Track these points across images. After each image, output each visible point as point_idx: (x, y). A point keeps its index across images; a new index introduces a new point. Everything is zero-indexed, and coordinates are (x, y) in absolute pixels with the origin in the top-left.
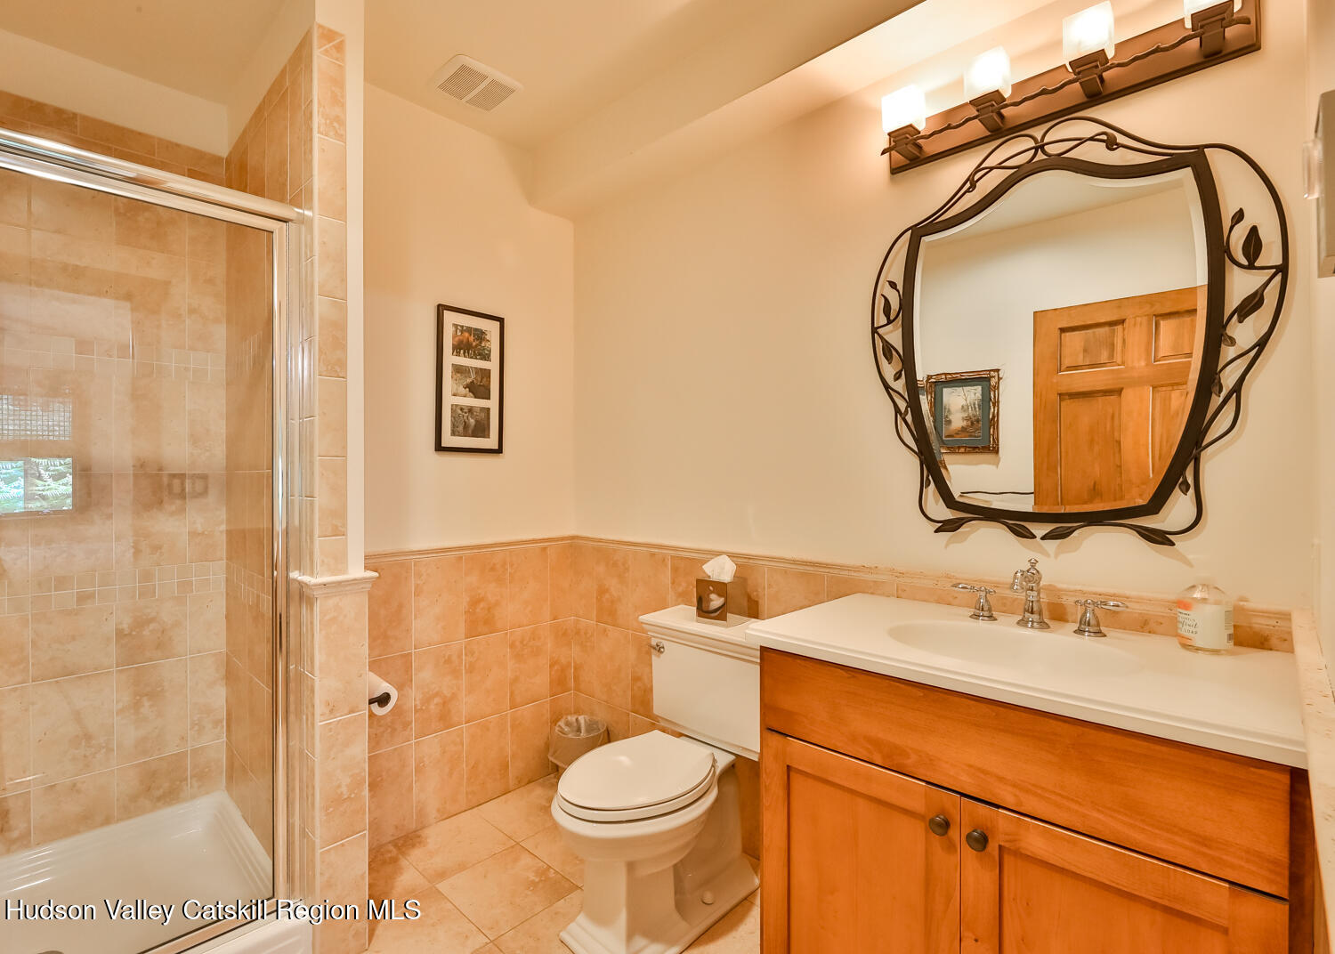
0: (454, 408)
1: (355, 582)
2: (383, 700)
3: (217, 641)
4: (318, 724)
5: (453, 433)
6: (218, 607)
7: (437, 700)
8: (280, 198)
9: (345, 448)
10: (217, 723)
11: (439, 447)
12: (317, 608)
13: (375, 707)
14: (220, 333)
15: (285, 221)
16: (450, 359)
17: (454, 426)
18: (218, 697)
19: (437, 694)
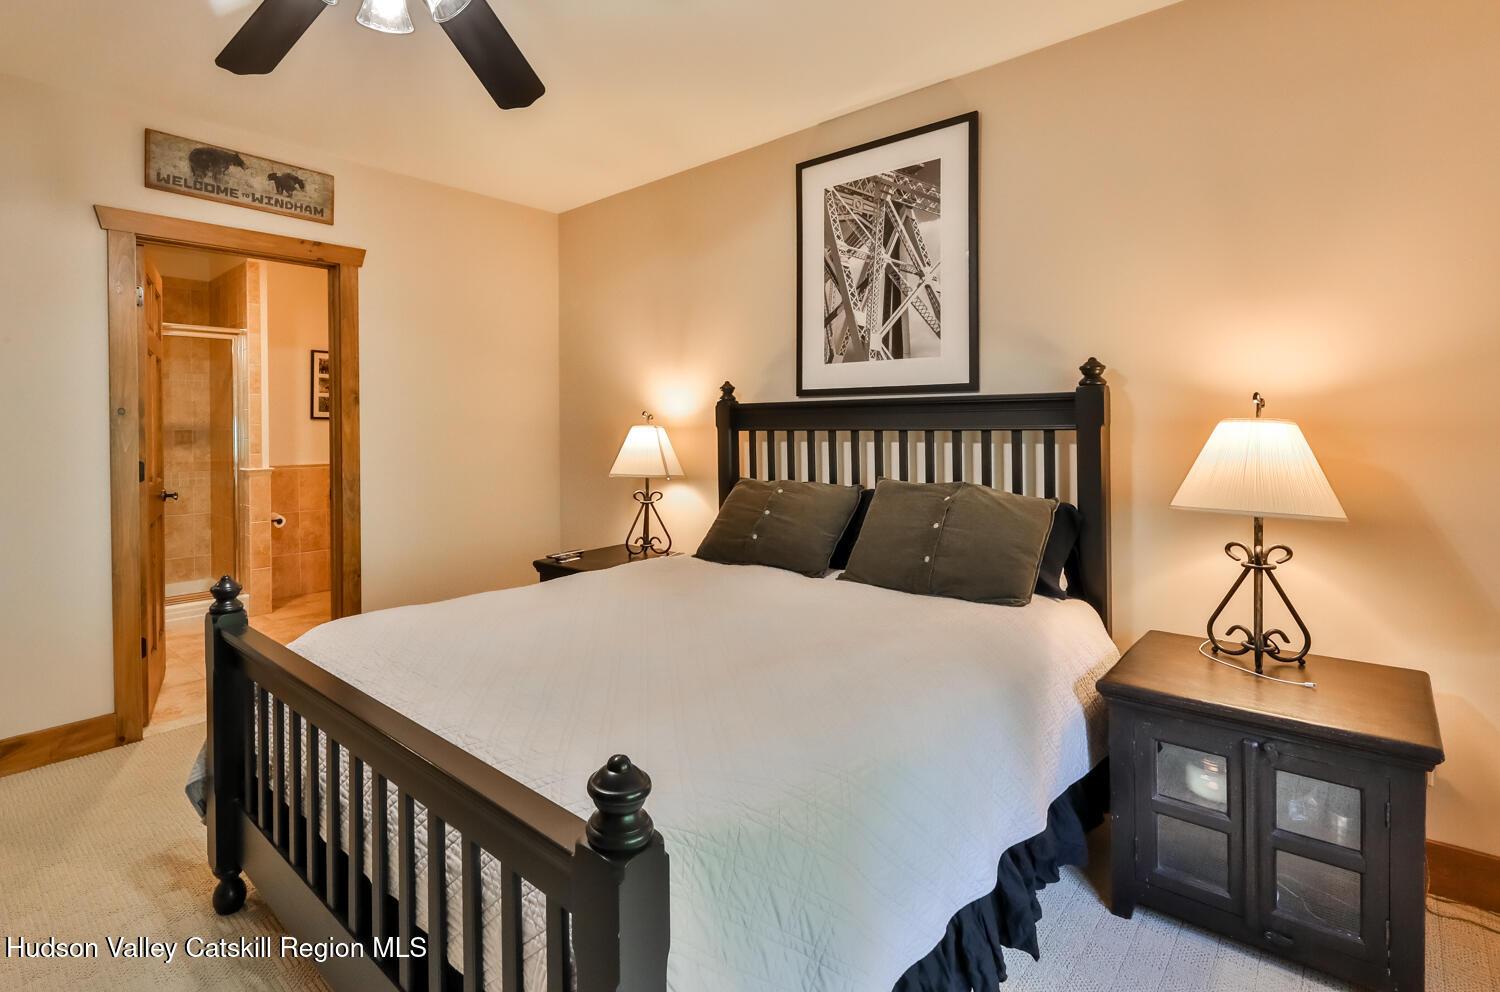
0: (320, 398)
1: (265, 471)
2: (280, 522)
3: (207, 508)
4: (251, 523)
5: (320, 410)
6: (206, 493)
7: (311, 536)
8: (234, 327)
9: (260, 420)
10: (207, 546)
11: (312, 417)
12: (250, 479)
13: (275, 524)
14: (207, 364)
15: (236, 334)
16: (318, 375)
17: (320, 407)
18: (208, 534)
19: (312, 533)
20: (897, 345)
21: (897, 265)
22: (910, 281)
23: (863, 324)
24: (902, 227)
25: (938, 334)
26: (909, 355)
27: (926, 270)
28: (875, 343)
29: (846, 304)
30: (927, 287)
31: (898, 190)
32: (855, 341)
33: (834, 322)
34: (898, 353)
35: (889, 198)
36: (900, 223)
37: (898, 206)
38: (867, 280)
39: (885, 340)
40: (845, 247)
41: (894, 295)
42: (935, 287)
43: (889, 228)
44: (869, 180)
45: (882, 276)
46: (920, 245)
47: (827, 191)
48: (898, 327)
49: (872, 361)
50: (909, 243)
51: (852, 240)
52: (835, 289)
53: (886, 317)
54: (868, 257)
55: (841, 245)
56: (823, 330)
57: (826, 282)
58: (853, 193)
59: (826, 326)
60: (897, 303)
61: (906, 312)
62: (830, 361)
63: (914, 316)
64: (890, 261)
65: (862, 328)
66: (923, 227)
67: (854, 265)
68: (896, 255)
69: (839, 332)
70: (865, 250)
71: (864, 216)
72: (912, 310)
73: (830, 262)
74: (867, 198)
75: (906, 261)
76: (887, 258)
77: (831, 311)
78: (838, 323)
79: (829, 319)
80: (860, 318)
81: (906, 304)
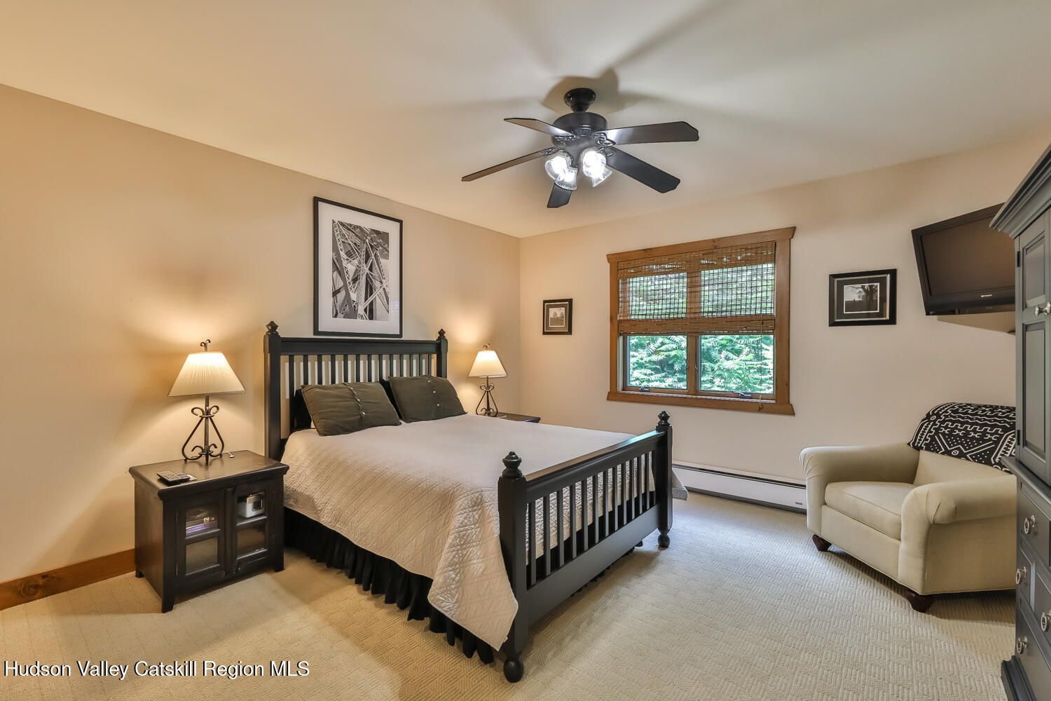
20: (371, 313)
21: (372, 275)
22: (377, 284)
23: (355, 300)
24: (373, 257)
25: (388, 311)
26: (376, 320)
27: (383, 281)
28: (361, 311)
29: (345, 286)
30: (384, 289)
31: (372, 239)
32: (350, 307)
33: (338, 295)
34: (371, 318)
35: (367, 241)
36: (373, 255)
37: (372, 246)
38: (357, 278)
39: (365, 310)
40: (346, 257)
41: (370, 290)
42: (387, 290)
43: (368, 257)
44: (358, 227)
45: (364, 277)
46: (381, 269)
47: (334, 222)
48: (371, 304)
49: (359, 320)
50: (377, 266)
51: (349, 254)
52: (339, 277)
53: (366, 299)
54: (358, 266)
55: (342, 254)
56: (332, 299)
57: (333, 272)
58: (349, 230)
59: (333, 296)
60: (371, 293)
61: (375, 298)
62: (336, 316)
63: (378, 301)
64: (368, 272)
65: (354, 302)
66: (382, 261)
67: (350, 268)
68: (371, 269)
69: (341, 302)
70: (356, 262)
71: (355, 244)
72: (377, 298)
73: (336, 261)
74: (357, 236)
75: (375, 273)
76: (367, 270)
77: (337, 289)
78: (341, 296)
79: (335, 293)
80: (353, 296)
81: (375, 295)
